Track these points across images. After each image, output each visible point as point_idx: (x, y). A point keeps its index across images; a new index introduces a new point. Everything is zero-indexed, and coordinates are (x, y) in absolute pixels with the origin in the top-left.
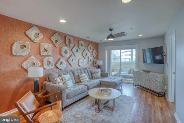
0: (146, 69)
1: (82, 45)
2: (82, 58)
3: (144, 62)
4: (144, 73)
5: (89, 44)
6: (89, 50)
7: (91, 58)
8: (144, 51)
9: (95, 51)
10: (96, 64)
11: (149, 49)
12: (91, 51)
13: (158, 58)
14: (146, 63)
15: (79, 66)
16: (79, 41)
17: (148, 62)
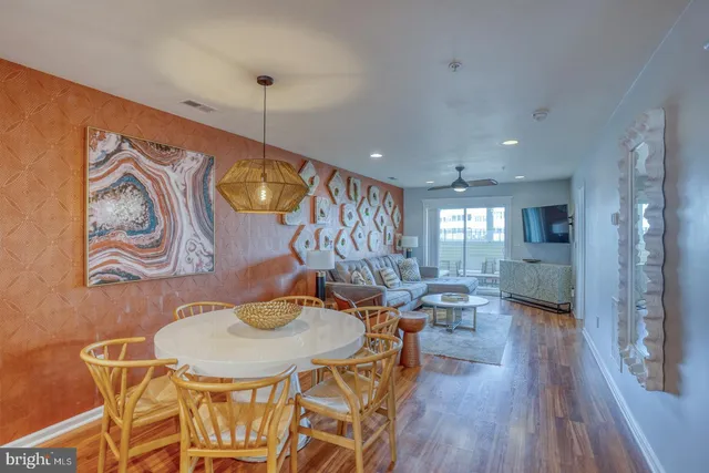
0: (530, 257)
1: (374, 196)
2: (375, 231)
3: (525, 241)
4: (528, 265)
5: (386, 194)
6: (387, 207)
7: (390, 230)
8: (525, 212)
9: (397, 209)
10: (400, 245)
11: (537, 208)
12: (390, 211)
13: (557, 229)
14: (530, 241)
15: (370, 250)
16: (369, 187)
17: (534, 240)
